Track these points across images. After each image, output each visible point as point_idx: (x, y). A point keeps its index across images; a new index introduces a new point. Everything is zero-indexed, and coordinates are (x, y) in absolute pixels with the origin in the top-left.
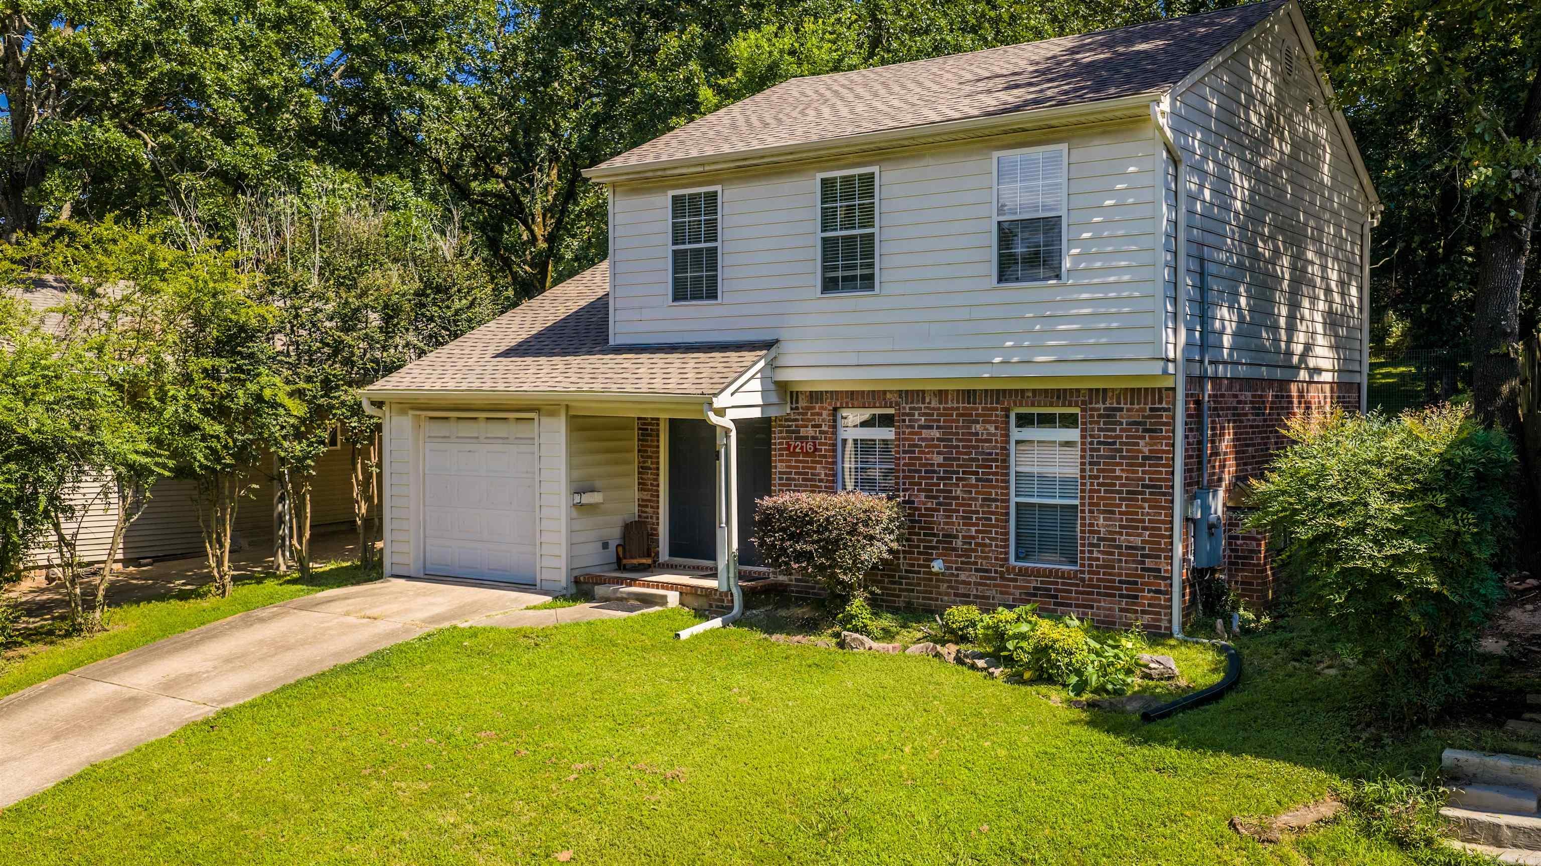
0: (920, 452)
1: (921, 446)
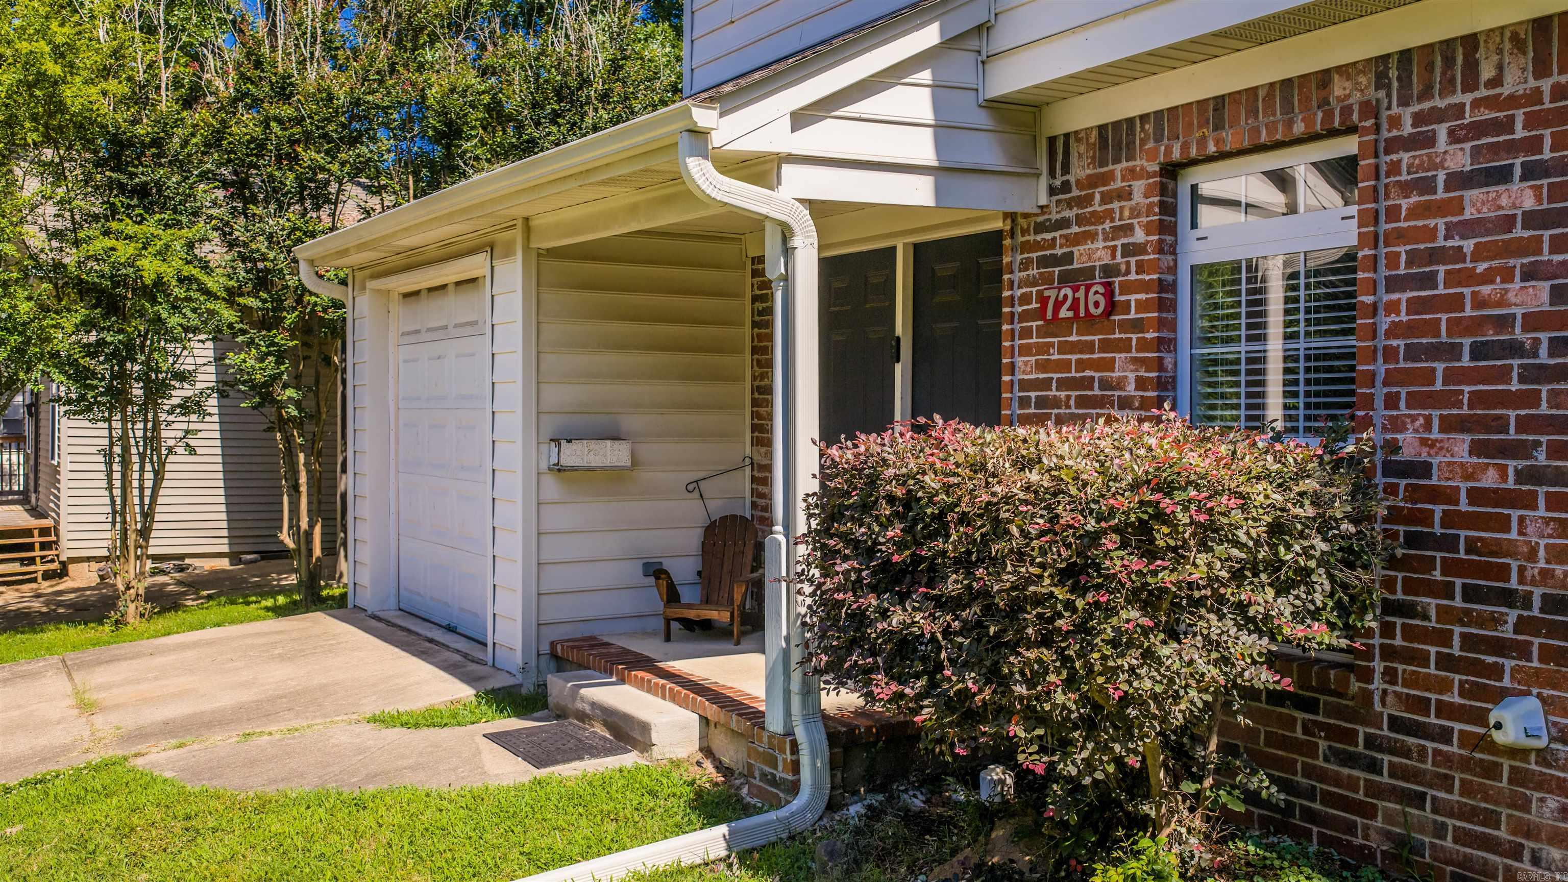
0: (1452, 279)
1: (1458, 254)
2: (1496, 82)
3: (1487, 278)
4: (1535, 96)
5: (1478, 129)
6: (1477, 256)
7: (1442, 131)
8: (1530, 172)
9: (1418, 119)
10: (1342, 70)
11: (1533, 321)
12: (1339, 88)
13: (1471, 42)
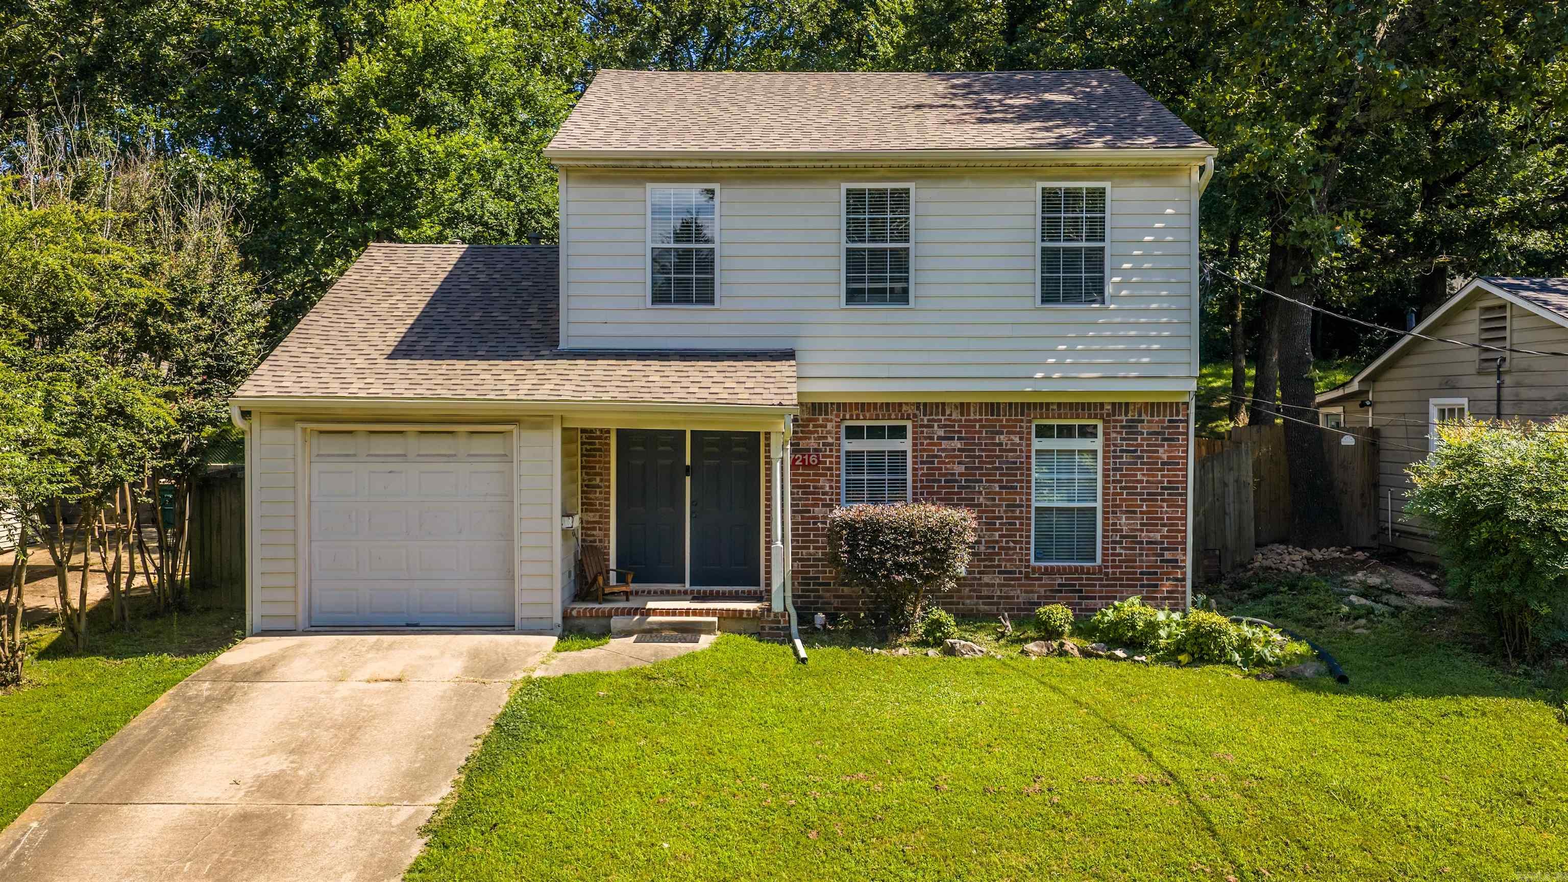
1: (941, 457)
2: (950, 415)
3: (949, 463)
4: (960, 421)
5: (945, 426)
6: (946, 457)
7: (936, 424)
8: (959, 439)
9: (929, 420)
10: (907, 404)
11: (961, 475)
12: (904, 408)
13: (943, 404)
